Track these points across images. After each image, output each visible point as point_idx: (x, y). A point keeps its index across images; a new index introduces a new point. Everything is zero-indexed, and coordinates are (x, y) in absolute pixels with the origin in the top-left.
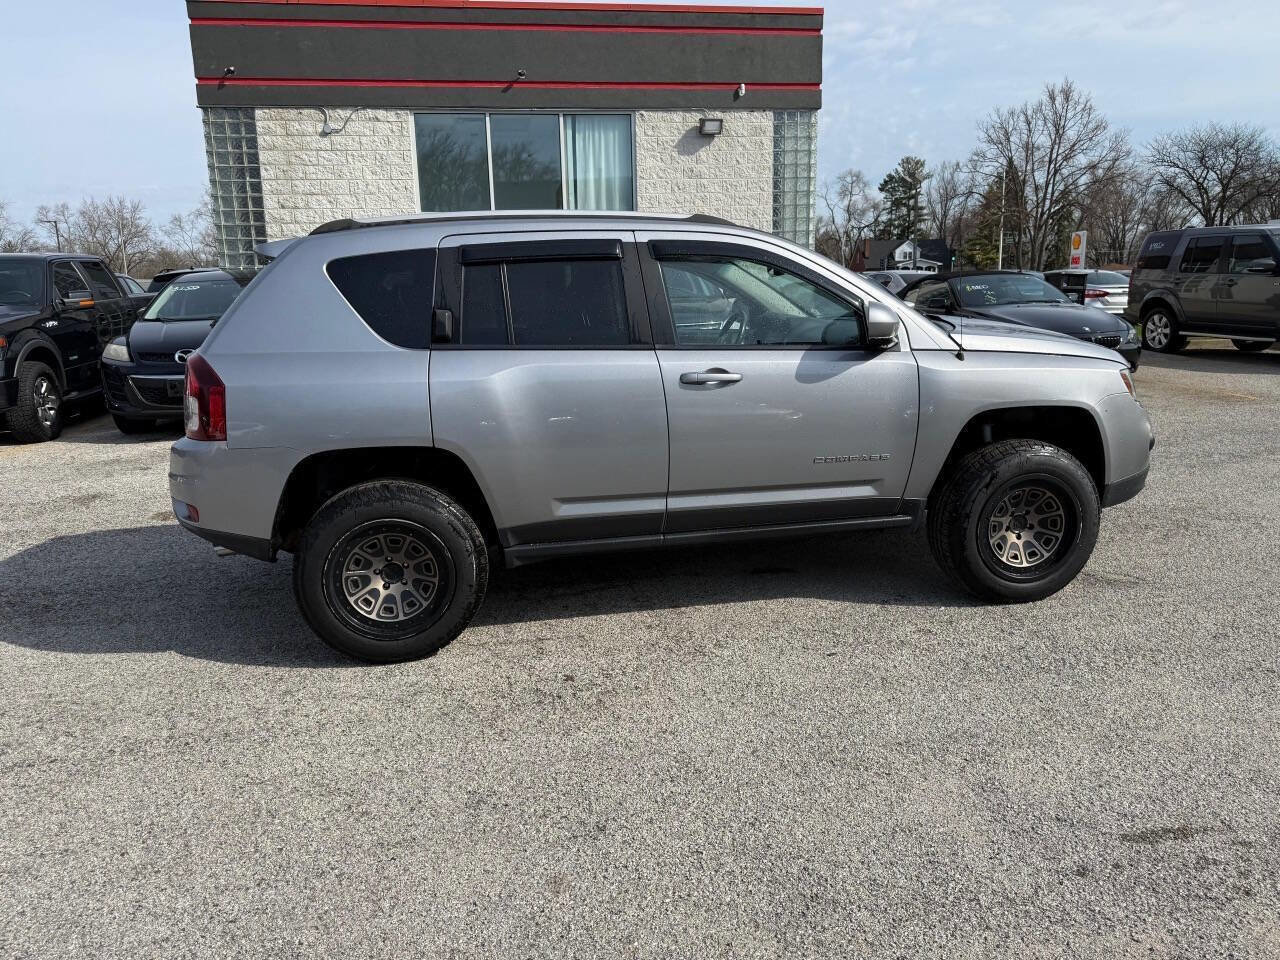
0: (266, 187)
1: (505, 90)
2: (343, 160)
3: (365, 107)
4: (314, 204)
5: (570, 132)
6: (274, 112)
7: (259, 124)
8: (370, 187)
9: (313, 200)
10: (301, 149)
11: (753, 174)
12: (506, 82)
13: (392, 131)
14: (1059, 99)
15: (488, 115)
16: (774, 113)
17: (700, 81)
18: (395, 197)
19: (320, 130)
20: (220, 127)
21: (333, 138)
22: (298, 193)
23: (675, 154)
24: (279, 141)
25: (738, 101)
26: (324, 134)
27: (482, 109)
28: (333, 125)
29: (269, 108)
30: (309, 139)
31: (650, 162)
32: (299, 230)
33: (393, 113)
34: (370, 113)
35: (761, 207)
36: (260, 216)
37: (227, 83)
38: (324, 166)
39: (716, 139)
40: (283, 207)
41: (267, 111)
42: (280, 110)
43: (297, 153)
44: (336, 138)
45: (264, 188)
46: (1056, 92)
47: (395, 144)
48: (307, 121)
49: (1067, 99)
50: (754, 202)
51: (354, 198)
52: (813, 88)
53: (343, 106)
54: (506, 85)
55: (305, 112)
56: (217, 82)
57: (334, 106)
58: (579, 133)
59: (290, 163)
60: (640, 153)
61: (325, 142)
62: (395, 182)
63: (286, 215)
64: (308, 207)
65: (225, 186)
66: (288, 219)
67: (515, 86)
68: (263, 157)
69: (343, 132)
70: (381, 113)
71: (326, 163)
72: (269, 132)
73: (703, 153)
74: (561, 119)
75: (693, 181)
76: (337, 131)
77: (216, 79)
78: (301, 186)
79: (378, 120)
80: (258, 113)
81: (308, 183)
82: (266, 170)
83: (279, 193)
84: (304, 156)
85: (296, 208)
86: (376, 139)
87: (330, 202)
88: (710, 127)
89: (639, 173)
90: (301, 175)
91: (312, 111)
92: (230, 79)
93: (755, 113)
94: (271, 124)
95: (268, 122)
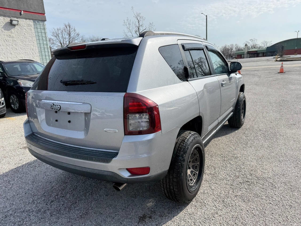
11: (30, 38)
14: (68, 27)
16: (33, 21)
17: (7, 8)
23: (3, 30)
25: (21, 16)
35: (34, 48)
39: (16, 27)
46: (67, 25)
49: (70, 27)
50: (32, 46)
52: (43, 15)
73: (13, 30)
75: (11, 39)
88: (14, 23)
93: (27, 20)
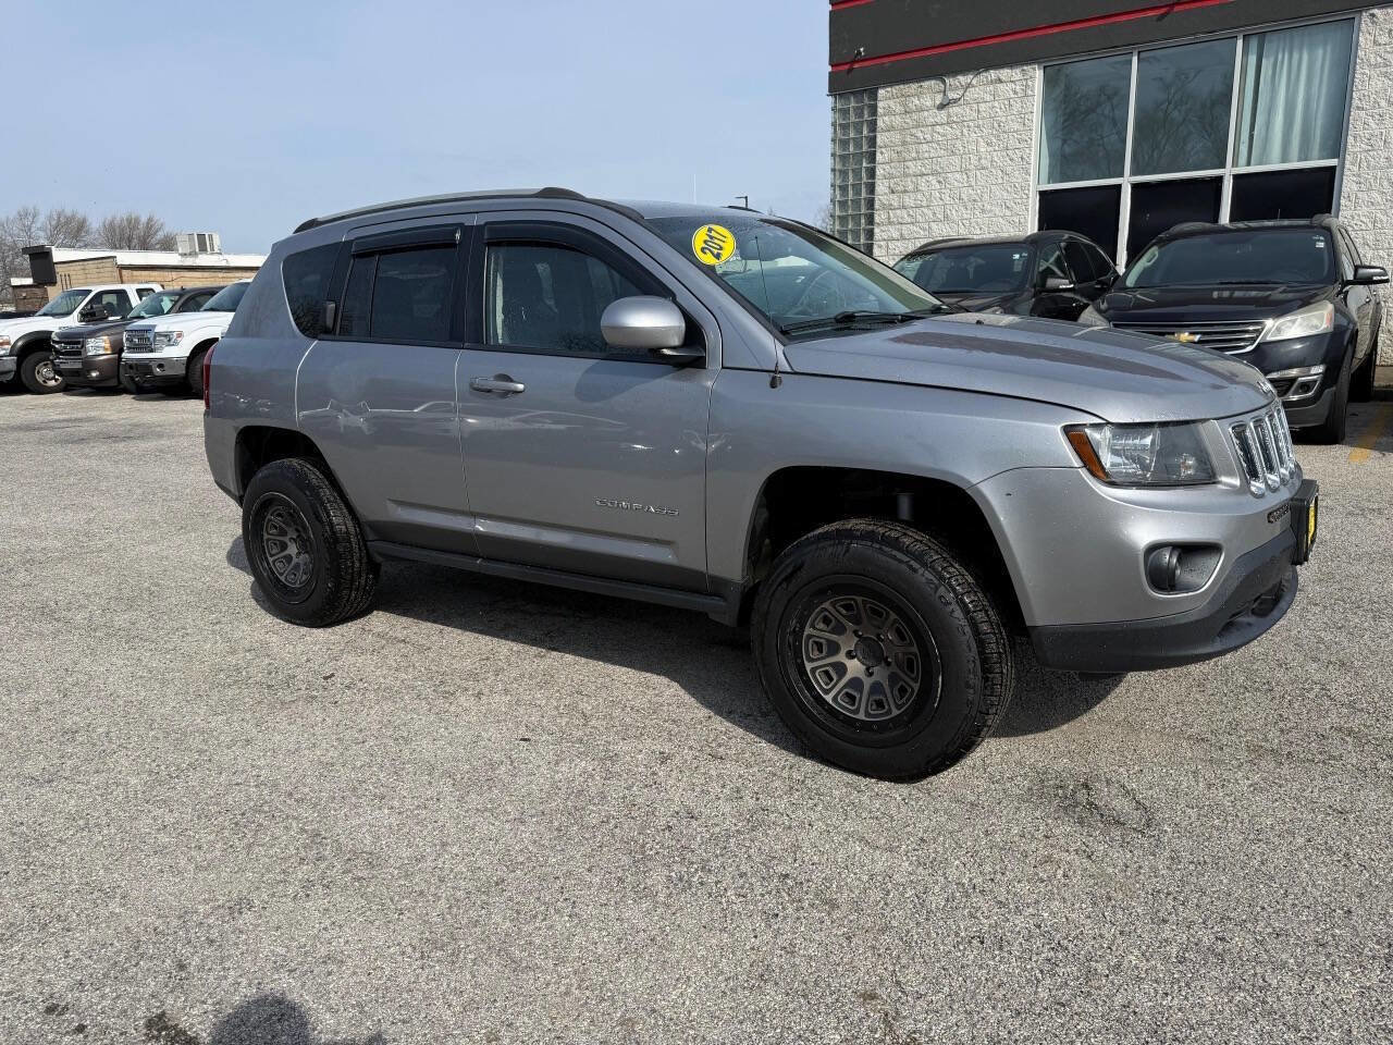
0: (879, 172)
1: (1163, 16)
2: (958, 132)
3: (987, 69)
4: (923, 187)
5: (1253, 59)
6: (895, 90)
7: (880, 104)
8: (983, 161)
9: (922, 182)
10: (917, 127)
12: (1166, 6)
13: (1015, 93)
15: (1136, 53)
18: (1009, 169)
19: (938, 103)
20: (845, 112)
21: (951, 110)
22: (910, 175)
24: (897, 121)
26: (942, 107)
27: (1129, 45)
28: (952, 95)
29: (891, 86)
30: (926, 113)
31: (1378, 83)
32: (906, 216)
33: (1018, 71)
34: (993, 74)
36: (871, 203)
37: (856, 66)
38: (938, 142)
40: (893, 192)
41: (889, 89)
42: (902, 86)
43: (914, 131)
44: (953, 110)
45: (878, 173)
47: (1017, 107)
48: (926, 94)
51: (965, 176)
53: (963, 71)
54: (1163, 11)
55: (926, 84)
56: (847, 67)
57: (955, 73)
58: (1267, 57)
59: (904, 143)
60: (1361, 73)
61: (942, 116)
62: (1010, 152)
63: (894, 200)
64: (917, 190)
65: (844, 173)
66: (896, 204)
67: (1176, 9)
68: (880, 139)
69: (962, 101)
70: (1005, 73)
71: (940, 138)
72: (889, 112)
74: (1240, 43)
76: (956, 101)
77: (846, 64)
78: (913, 167)
79: (1000, 81)
80: (881, 92)
81: (919, 163)
82: (882, 153)
83: (891, 176)
84: (920, 134)
85: (905, 191)
86: (996, 104)
87: (939, 182)
89: (1356, 102)
90: (914, 155)
91: (933, 82)
92: (858, 62)
94: (891, 103)
95: (887, 102)
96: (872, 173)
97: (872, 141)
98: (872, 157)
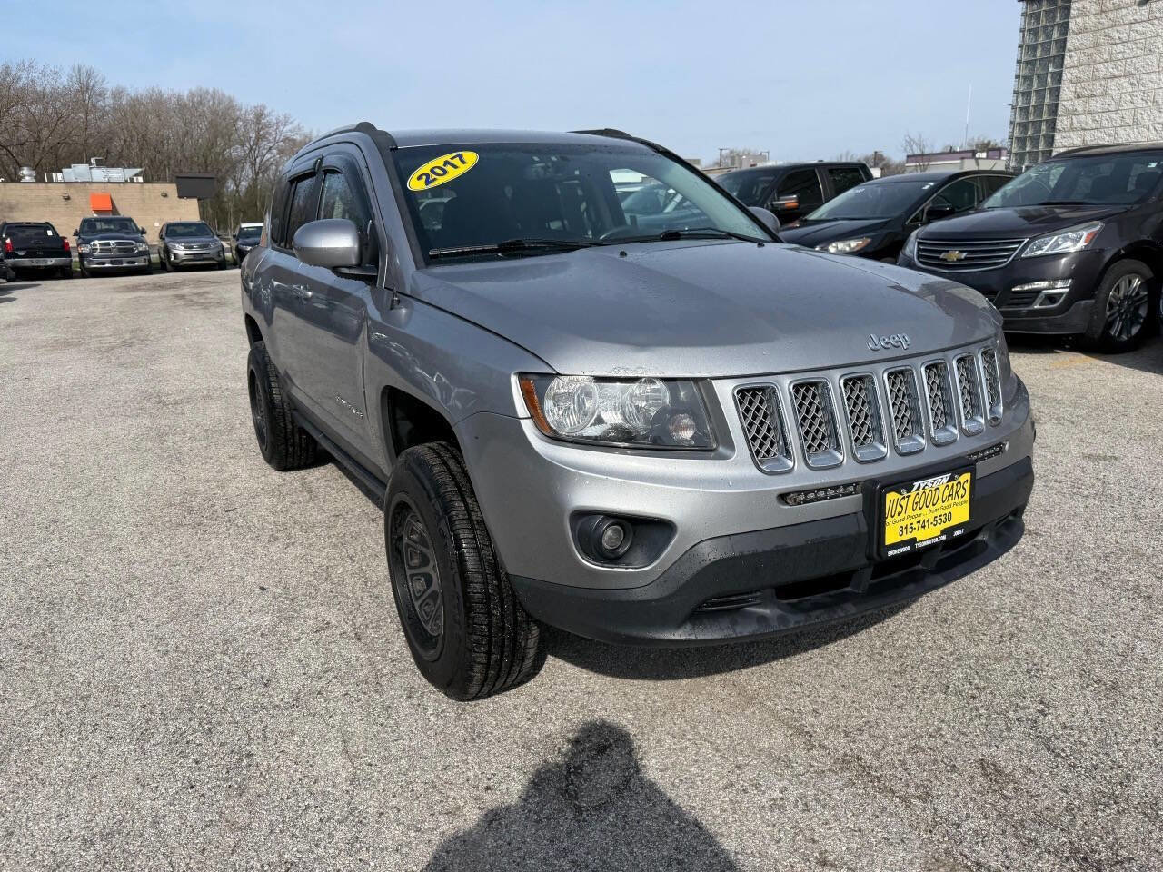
0: (1066, 76)
4: (1113, 90)
7: (1074, 6)
9: (1112, 85)
10: (1113, 26)
20: (1035, 17)
21: (1154, 5)
22: (1099, 78)
24: (1091, 21)
32: (1090, 122)
36: (1054, 109)
38: (1135, 42)
40: (1079, 97)
43: (1109, 31)
45: (1064, 77)
59: (1096, 45)
61: (1143, 12)
63: (1079, 105)
64: (1105, 94)
65: (1028, 79)
66: (1080, 109)
68: (1071, 42)
71: (1138, 37)
72: (1083, 13)
78: (1104, 70)
81: (1111, 65)
82: (1071, 57)
83: (1078, 81)
84: (1115, 34)
85: (1093, 96)
87: (1132, 84)
90: (1106, 57)
95: (1082, 3)
96: (1058, 77)
97: (1062, 44)
98: (1060, 61)
